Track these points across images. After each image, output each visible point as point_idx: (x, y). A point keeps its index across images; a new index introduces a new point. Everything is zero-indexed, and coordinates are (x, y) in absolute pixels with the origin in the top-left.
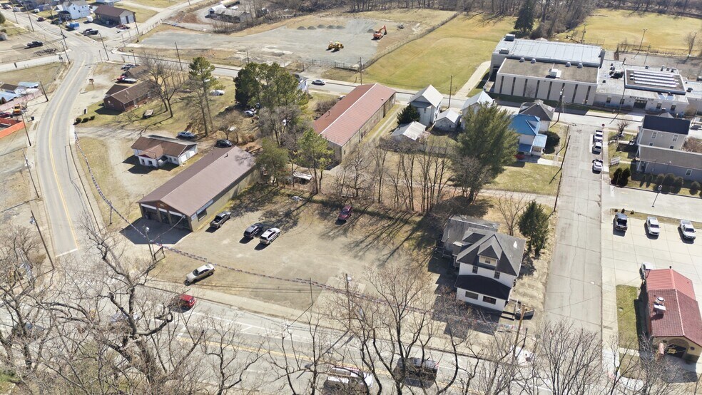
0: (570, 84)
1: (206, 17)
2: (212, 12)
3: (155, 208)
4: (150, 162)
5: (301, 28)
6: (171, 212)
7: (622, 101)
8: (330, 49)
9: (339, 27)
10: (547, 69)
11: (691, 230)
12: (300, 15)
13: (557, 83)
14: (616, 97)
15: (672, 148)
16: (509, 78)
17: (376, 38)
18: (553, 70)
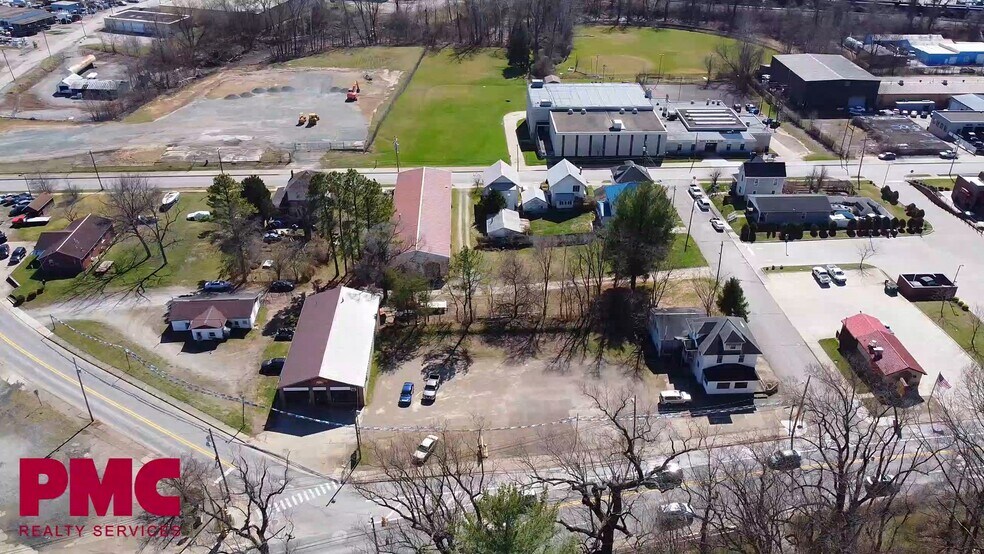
0: (639, 136)
1: (56, 95)
2: (64, 88)
3: (307, 389)
4: (212, 334)
5: (230, 97)
6: (332, 389)
7: (693, 146)
8: (301, 123)
9: (285, 89)
10: (609, 121)
11: (839, 273)
12: (207, 75)
13: (626, 136)
14: (686, 143)
15: (773, 193)
16: (571, 136)
17: (351, 99)
18: (617, 121)
